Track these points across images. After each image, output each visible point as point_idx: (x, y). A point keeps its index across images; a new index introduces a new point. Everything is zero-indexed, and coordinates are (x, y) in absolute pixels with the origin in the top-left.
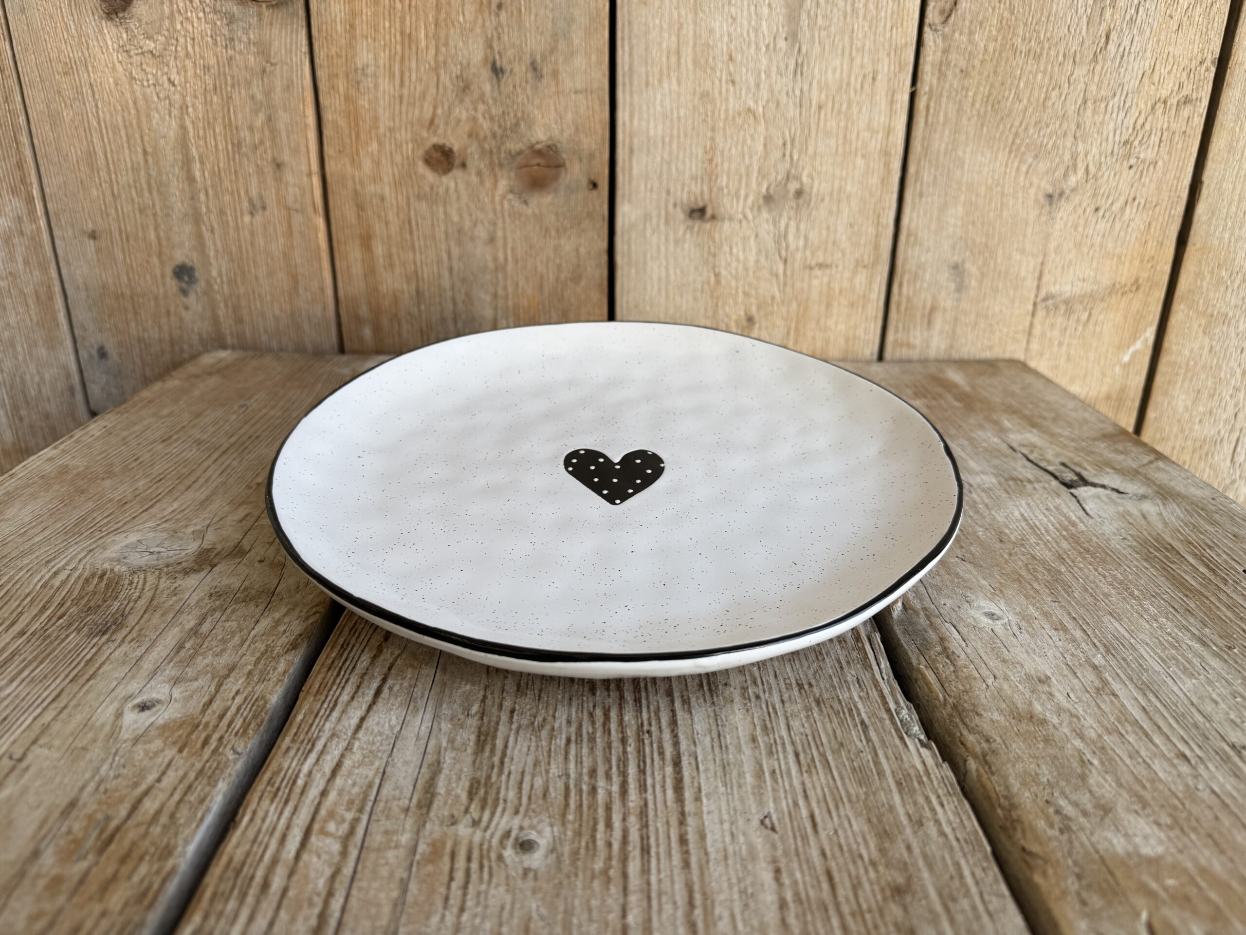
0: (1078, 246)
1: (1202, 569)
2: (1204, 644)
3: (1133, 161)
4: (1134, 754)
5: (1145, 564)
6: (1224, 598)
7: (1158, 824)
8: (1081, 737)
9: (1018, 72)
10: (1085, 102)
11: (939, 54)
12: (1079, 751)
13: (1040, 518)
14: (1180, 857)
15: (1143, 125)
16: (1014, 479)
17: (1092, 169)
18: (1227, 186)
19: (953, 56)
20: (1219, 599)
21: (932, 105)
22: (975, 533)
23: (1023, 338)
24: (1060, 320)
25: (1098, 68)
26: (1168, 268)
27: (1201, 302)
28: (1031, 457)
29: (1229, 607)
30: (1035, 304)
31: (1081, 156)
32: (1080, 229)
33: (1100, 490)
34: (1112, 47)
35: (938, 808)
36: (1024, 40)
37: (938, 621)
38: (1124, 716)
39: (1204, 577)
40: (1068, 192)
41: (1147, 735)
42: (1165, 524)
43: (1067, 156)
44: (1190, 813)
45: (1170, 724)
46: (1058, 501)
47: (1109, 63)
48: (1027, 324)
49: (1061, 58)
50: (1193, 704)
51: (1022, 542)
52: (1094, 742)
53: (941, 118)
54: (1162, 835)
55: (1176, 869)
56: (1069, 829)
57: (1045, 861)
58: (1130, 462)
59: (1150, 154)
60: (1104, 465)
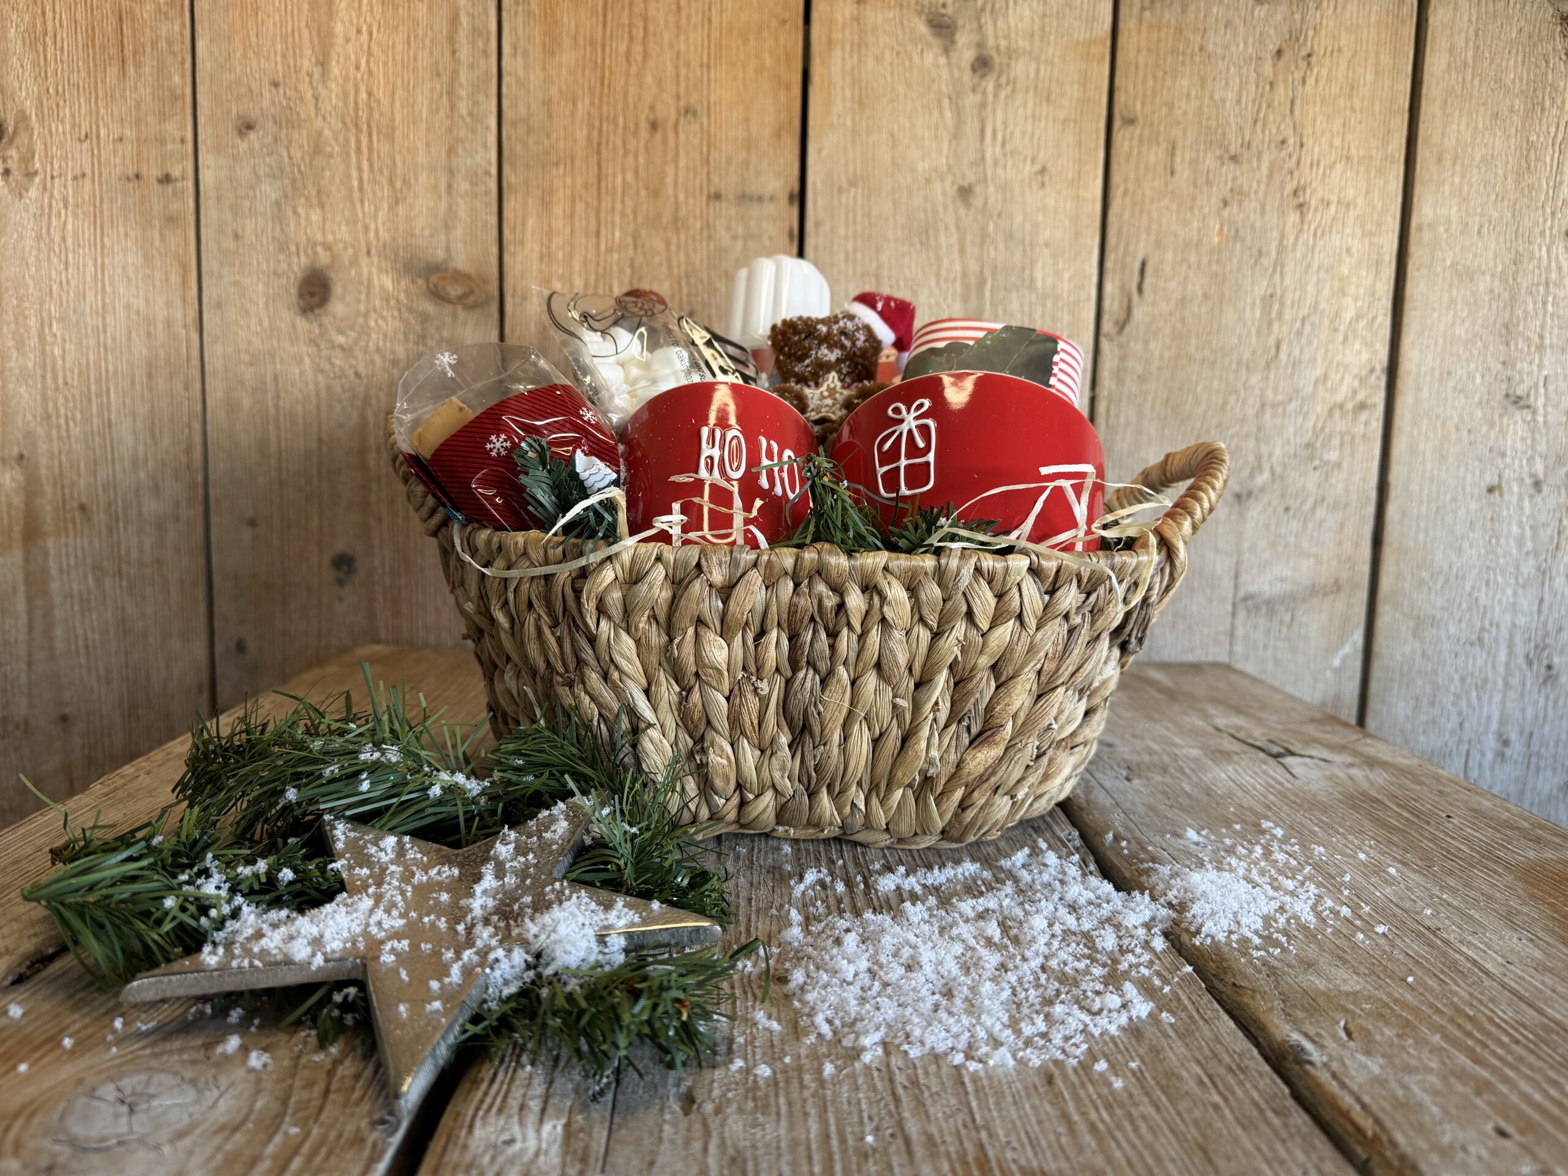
0: (1273, 545)
1: (1406, 814)
2: (1405, 864)
3: (1317, 463)
5: (1351, 811)
6: (1426, 834)
7: (1357, 974)
9: (1194, 378)
10: (1263, 406)
11: (1116, 361)
13: (1247, 780)
14: (1376, 992)
15: (1323, 429)
16: (1221, 752)
17: (1278, 470)
18: (1414, 487)
19: (1130, 363)
20: (1421, 835)
21: (1112, 409)
22: (1183, 789)
23: (1225, 639)
24: (1262, 621)
25: (1272, 376)
26: (1366, 569)
27: (1406, 603)
28: (1238, 735)
29: (1430, 840)
30: (1234, 605)
31: (1265, 458)
32: (1273, 528)
33: (1307, 760)
34: (1283, 356)
36: (1197, 348)
37: (1148, 846)
39: (1407, 820)
40: (1255, 492)
41: (1348, 920)
42: (1372, 784)
43: (1251, 458)
44: (1386, 967)
46: (1264, 767)
47: (1281, 371)
48: (1228, 626)
49: (1234, 366)
50: (1392, 902)
51: (1230, 795)
53: (1122, 420)
54: (1360, 980)
55: (1370, 999)
56: (1274, 974)
57: (1254, 991)
58: (1338, 740)
59: (1333, 456)
60: (1311, 741)
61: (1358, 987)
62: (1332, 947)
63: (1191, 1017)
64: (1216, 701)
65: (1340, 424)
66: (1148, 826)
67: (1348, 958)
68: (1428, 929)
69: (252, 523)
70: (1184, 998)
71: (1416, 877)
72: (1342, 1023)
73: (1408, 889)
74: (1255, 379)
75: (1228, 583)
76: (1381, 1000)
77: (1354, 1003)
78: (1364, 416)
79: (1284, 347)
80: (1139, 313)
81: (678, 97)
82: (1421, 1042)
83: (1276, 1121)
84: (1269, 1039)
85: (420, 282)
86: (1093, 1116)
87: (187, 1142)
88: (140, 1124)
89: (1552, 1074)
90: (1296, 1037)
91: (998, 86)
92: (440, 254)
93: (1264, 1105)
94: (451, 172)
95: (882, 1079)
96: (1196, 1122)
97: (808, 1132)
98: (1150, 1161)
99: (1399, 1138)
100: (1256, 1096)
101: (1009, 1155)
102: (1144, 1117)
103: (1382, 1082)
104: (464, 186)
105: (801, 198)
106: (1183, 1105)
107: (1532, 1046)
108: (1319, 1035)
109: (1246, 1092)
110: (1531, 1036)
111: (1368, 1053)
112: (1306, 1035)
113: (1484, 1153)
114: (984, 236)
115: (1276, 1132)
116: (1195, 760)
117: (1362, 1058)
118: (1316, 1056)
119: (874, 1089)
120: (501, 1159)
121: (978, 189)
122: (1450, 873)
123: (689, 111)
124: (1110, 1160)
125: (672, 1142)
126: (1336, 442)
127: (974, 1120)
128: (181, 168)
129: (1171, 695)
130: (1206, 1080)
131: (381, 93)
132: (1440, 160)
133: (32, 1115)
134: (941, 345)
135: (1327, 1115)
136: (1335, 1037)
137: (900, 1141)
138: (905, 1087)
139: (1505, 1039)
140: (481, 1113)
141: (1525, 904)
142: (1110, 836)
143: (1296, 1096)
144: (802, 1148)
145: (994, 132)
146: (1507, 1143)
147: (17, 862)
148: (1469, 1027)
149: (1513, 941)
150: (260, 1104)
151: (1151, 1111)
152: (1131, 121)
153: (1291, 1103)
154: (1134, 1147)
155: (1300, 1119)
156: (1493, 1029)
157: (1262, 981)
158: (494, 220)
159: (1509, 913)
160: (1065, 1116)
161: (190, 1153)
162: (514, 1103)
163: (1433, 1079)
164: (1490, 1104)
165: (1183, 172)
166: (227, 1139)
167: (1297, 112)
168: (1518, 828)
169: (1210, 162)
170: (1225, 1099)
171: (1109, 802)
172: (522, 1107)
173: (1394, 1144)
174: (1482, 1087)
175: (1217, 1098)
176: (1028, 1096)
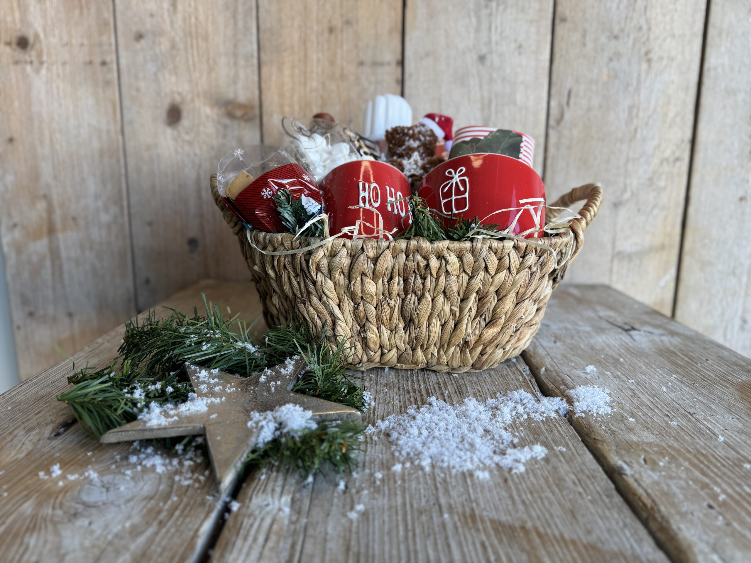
0: (632, 228)
1: (686, 359)
2: (682, 383)
3: (654, 187)
4: (645, 415)
5: (660, 357)
6: (695, 368)
7: (653, 434)
8: (623, 409)
9: (594, 147)
10: (628, 160)
11: (556, 140)
12: (621, 413)
13: (611, 342)
14: (661, 443)
15: (657, 171)
16: (600, 329)
17: (635, 191)
18: (703, 198)
19: (563, 140)
20: (693, 369)
22: (580, 347)
23: (608, 273)
24: (626, 264)
25: (633, 145)
27: (697, 255)
28: (609, 320)
29: (696, 371)
30: (612, 257)
31: (628, 186)
32: (632, 220)
33: (642, 332)
34: (638, 135)
35: (559, 428)
36: (596, 132)
37: (561, 374)
38: (643, 403)
39: (687, 361)
40: (624, 202)
41: (652, 409)
42: (671, 344)
43: (622, 185)
44: (667, 431)
45: (663, 407)
46: (621, 336)
47: (637, 143)
48: (609, 266)
49: (614, 141)
50: (674, 401)
51: (603, 349)
52: (628, 411)
53: (559, 168)
54: (654, 437)
55: (657, 445)
56: (614, 434)
57: (603, 442)
58: (658, 322)
59: (662, 183)
60: (644, 323)
61: (652, 440)
62: (643, 421)
63: (573, 453)
64: (601, 304)
65: (666, 168)
66: (562, 364)
67: (649, 426)
68: (690, 413)
69: (150, 224)
70: (570, 445)
71: (687, 389)
72: (643, 457)
73: (683, 394)
74: (624, 147)
75: (609, 246)
76: (662, 446)
77: (650, 447)
78: (678, 164)
79: (639, 131)
80: (567, 116)
81: (342, 15)
82: (679, 466)
83: (607, 500)
84: (608, 463)
85: (223, 109)
86: (524, 497)
87: (131, 504)
88: (111, 496)
89: (738, 481)
90: (620, 463)
91: (498, 5)
92: (231, 96)
93: (602, 493)
94: (235, 56)
95: (430, 479)
96: (570, 501)
97: (396, 501)
98: (548, 516)
99: (662, 508)
100: (599, 489)
101: (485, 513)
102: (547, 498)
103: (657, 483)
104: (242, 62)
105: (402, 63)
106: (565, 493)
107: (731, 468)
108: (631, 462)
109: (595, 487)
110: (731, 463)
111: (653, 470)
112: (625, 462)
113: (701, 516)
114: (491, 81)
115: (606, 505)
116: (588, 333)
117: (650, 472)
118: (628, 470)
119: (426, 483)
120: (264, 512)
121: (489, 57)
122: (704, 387)
123: (348, 22)
124: (530, 516)
125: (337, 506)
126: (664, 177)
127: (470, 498)
128: (111, 58)
129: (580, 301)
130: (577, 481)
131: (201, 18)
132: (720, 34)
133: (66, 492)
134: (468, 139)
135: (631, 497)
136: (638, 463)
137: (437, 507)
138: (441, 483)
139: (719, 465)
140: (255, 493)
141: (737, 402)
142: (543, 369)
143: (619, 490)
144: (393, 510)
145: (496, 28)
146: (712, 512)
147: (54, 382)
148: (702, 459)
149: (729, 420)
150: (162, 488)
151: (550, 495)
152: (564, 20)
153: (614, 492)
154: (541, 511)
155: (618, 499)
156: (713, 460)
157: (608, 437)
158: (256, 78)
159: (729, 406)
160: (511, 497)
161: (133, 508)
162: (269, 489)
163: (682, 483)
164: (707, 494)
165: (590, 45)
166: (148, 503)
167: (648, 14)
168: (740, 366)
169: (603, 39)
170: (585, 490)
171: (544, 353)
172: (273, 490)
173: (659, 511)
174: (705, 486)
175: (580, 490)
176: (496, 488)
